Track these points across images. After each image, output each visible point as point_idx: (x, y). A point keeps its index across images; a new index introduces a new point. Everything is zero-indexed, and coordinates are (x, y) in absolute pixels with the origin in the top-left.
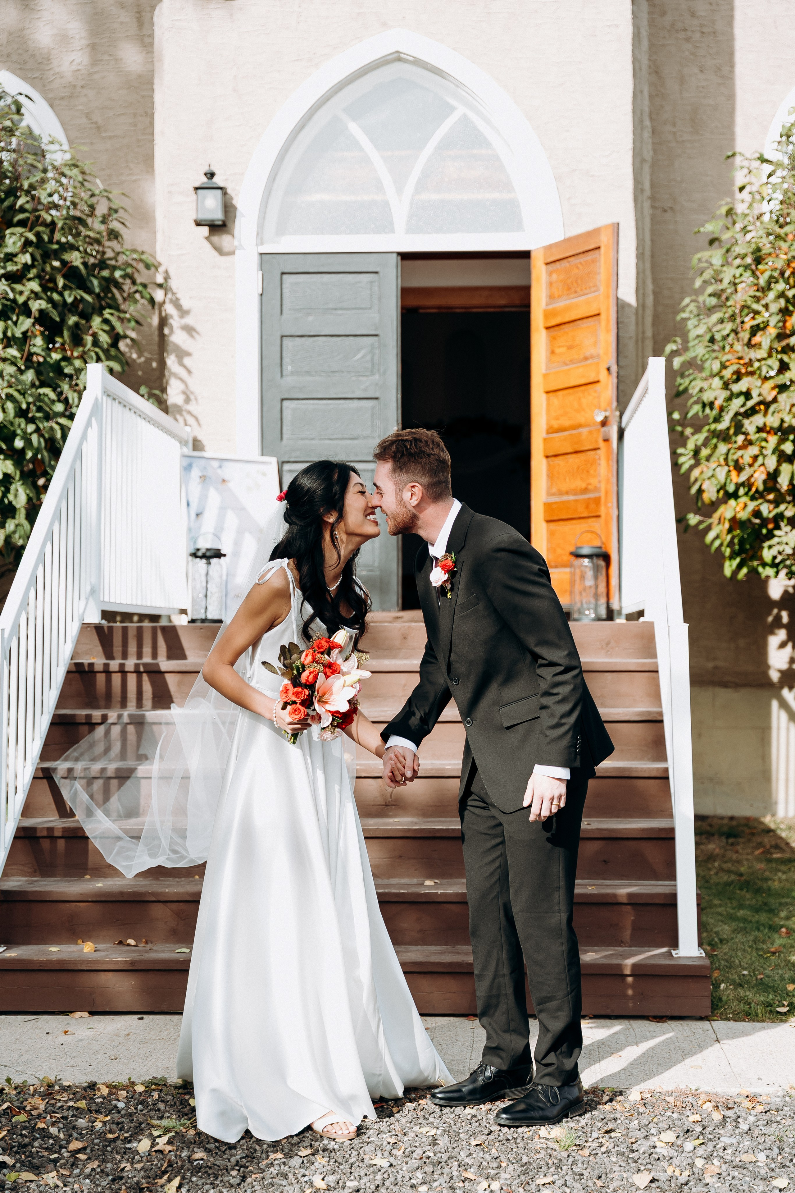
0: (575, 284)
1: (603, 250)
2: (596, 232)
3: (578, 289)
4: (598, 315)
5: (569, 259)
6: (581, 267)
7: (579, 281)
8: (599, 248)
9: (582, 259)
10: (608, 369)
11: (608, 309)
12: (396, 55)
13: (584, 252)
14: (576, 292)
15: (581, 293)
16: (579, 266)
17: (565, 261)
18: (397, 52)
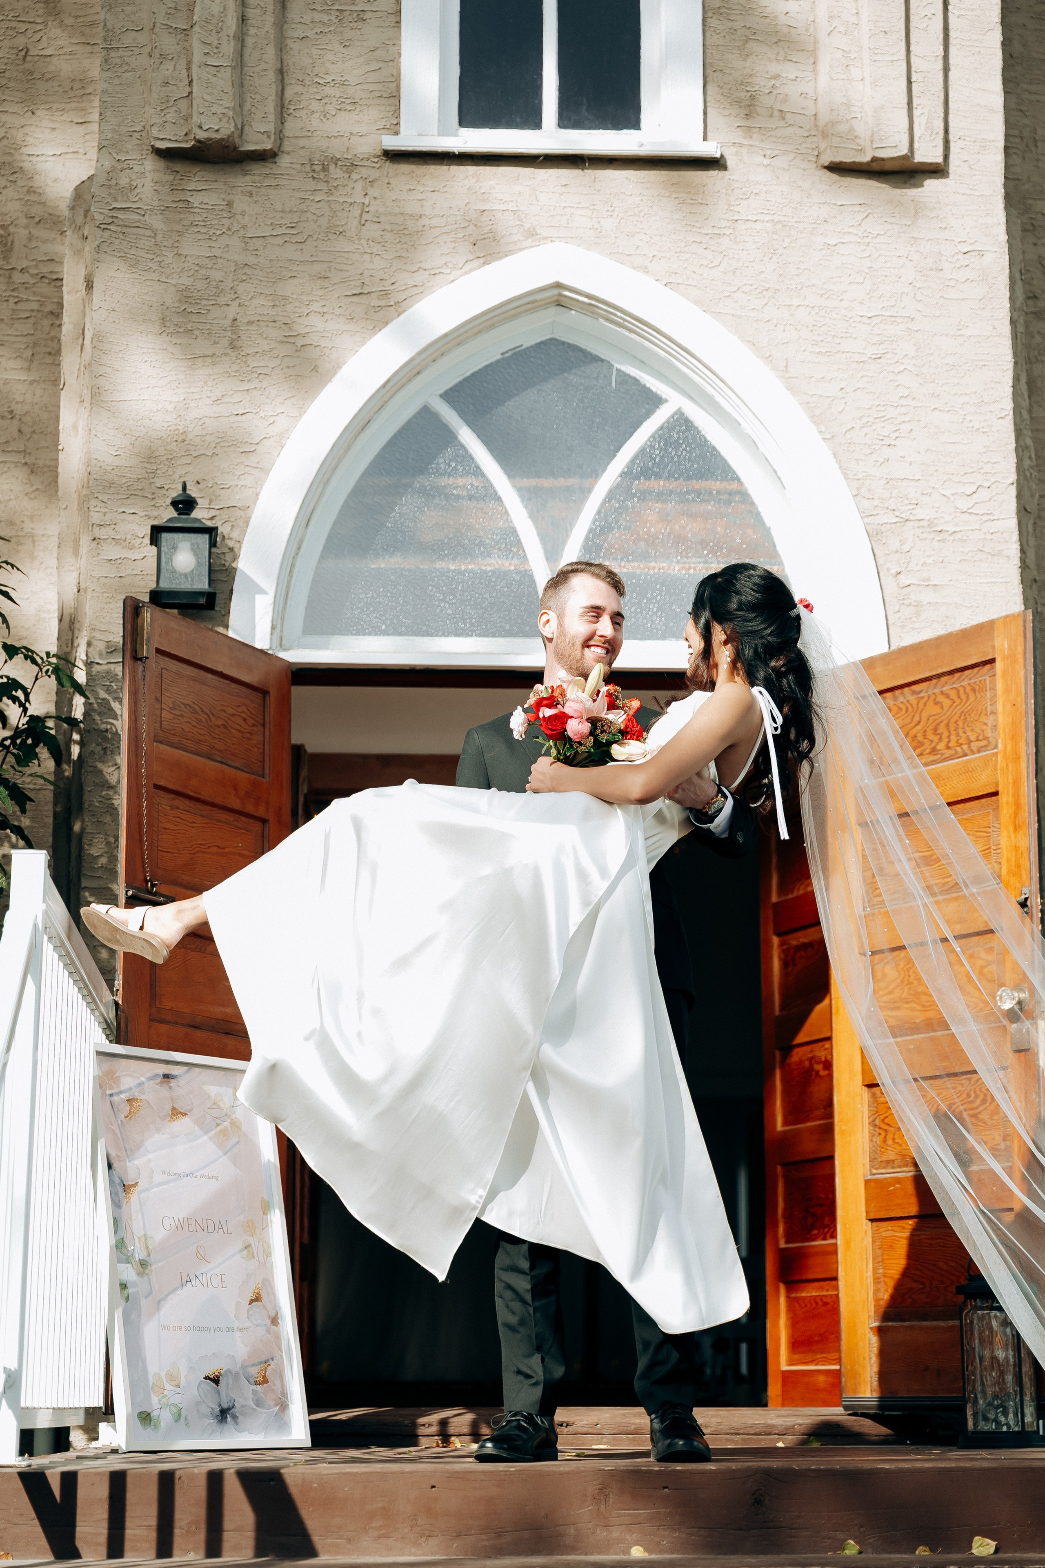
0: (930, 736)
1: (999, 664)
2: (985, 630)
3: (940, 747)
4: (996, 794)
5: (914, 687)
6: (946, 702)
7: (942, 729)
8: (992, 661)
9: (948, 685)
10: (1023, 904)
11: (1016, 783)
12: (556, 291)
13: (951, 673)
14: (934, 751)
15: (948, 753)
16: (940, 698)
17: (906, 690)
18: (558, 285)
